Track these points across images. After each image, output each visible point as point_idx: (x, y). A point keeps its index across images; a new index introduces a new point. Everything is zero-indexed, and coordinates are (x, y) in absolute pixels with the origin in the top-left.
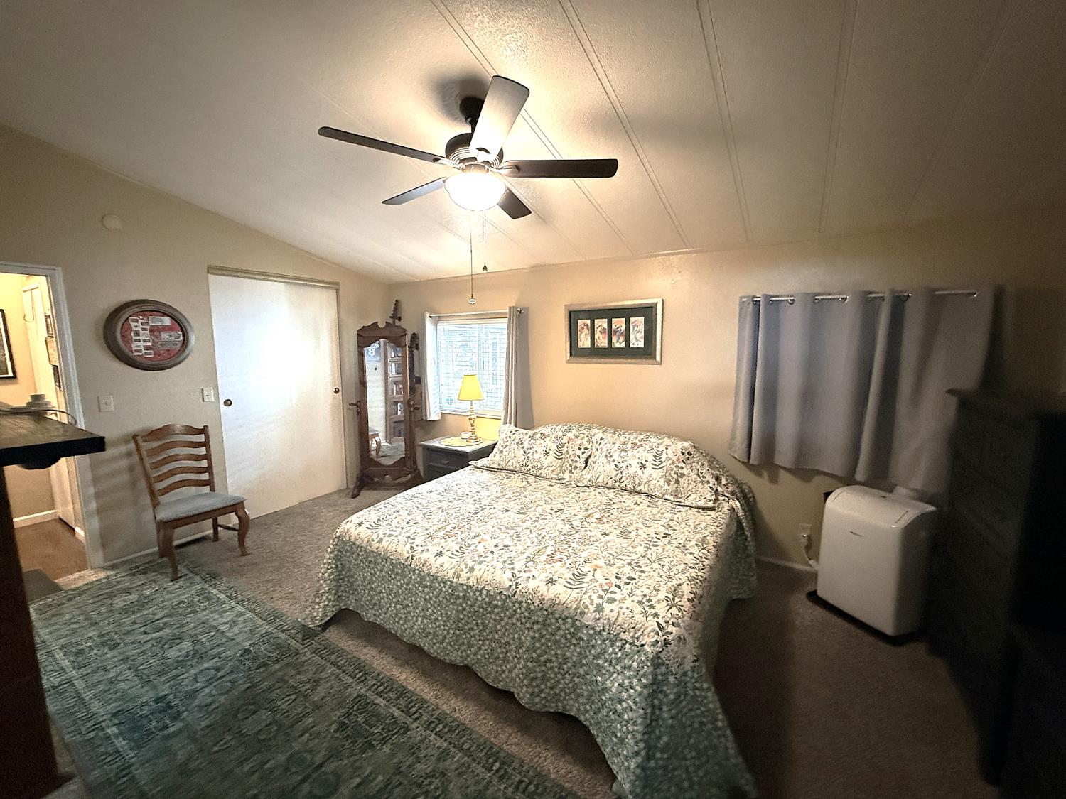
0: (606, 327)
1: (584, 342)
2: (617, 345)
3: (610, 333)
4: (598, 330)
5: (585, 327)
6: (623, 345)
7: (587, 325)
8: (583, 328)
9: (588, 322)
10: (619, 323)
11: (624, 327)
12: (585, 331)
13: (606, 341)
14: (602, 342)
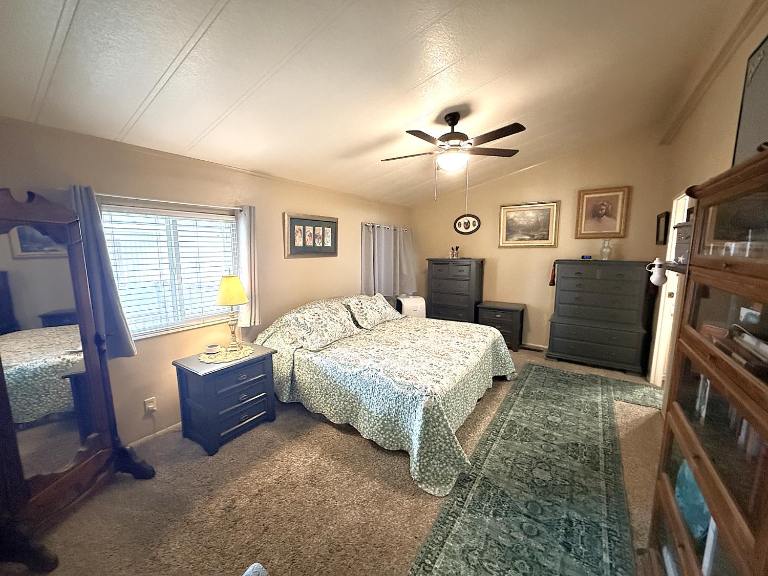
0: (312, 232)
1: (299, 243)
2: (318, 245)
3: (315, 236)
4: (307, 234)
5: (299, 232)
6: (321, 245)
7: (301, 230)
8: (298, 232)
9: (301, 227)
10: (319, 230)
11: (321, 233)
12: (299, 234)
13: (312, 242)
14: (309, 243)
